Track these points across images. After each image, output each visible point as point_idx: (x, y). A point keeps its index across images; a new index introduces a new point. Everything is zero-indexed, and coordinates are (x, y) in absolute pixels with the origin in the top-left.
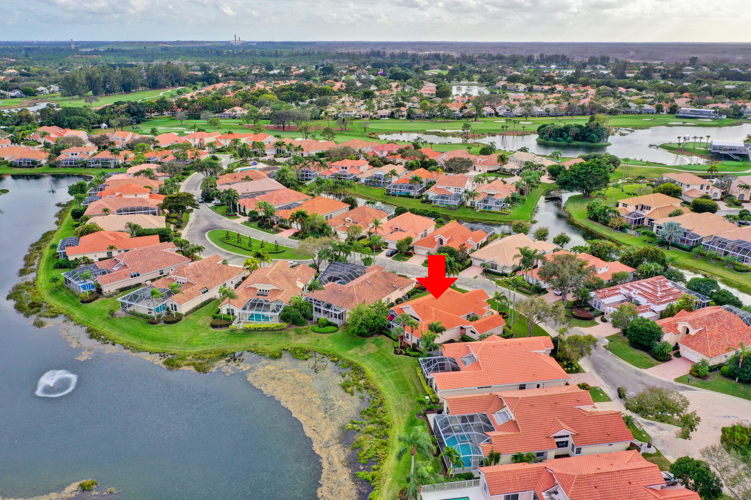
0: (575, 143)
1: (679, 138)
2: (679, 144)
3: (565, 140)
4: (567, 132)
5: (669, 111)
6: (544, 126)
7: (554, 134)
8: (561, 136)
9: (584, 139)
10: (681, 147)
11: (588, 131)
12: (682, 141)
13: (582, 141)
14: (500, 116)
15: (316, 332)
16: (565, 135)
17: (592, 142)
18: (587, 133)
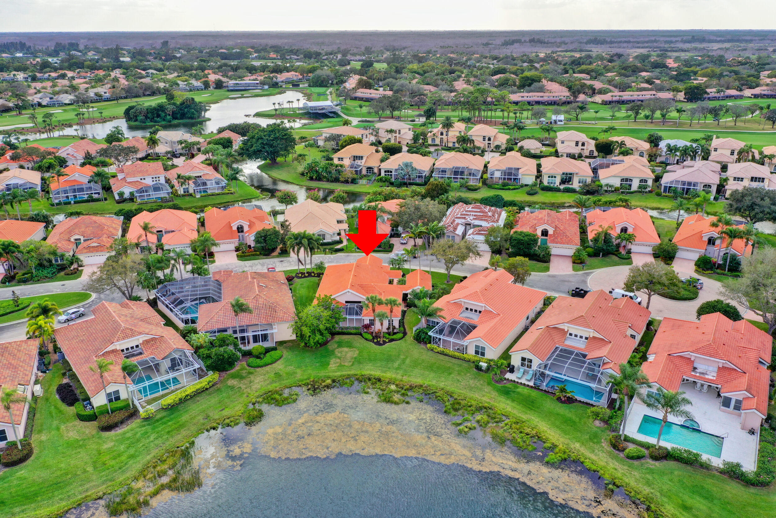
0: (176, 122)
1: (274, 104)
2: (276, 110)
3: (164, 120)
4: (163, 111)
5: (215, 86)
6: (131, 108)
7: (149, 115)
8: (158, 116)
9: (183, 116)
10: (278, 112)
11: (186, 108)
12: (277, 107)
13: (181, 119)
14: (44, 106)
15: (262, 367)
16: (163, 114)
17: (192, 118)
18: (186, 110)
